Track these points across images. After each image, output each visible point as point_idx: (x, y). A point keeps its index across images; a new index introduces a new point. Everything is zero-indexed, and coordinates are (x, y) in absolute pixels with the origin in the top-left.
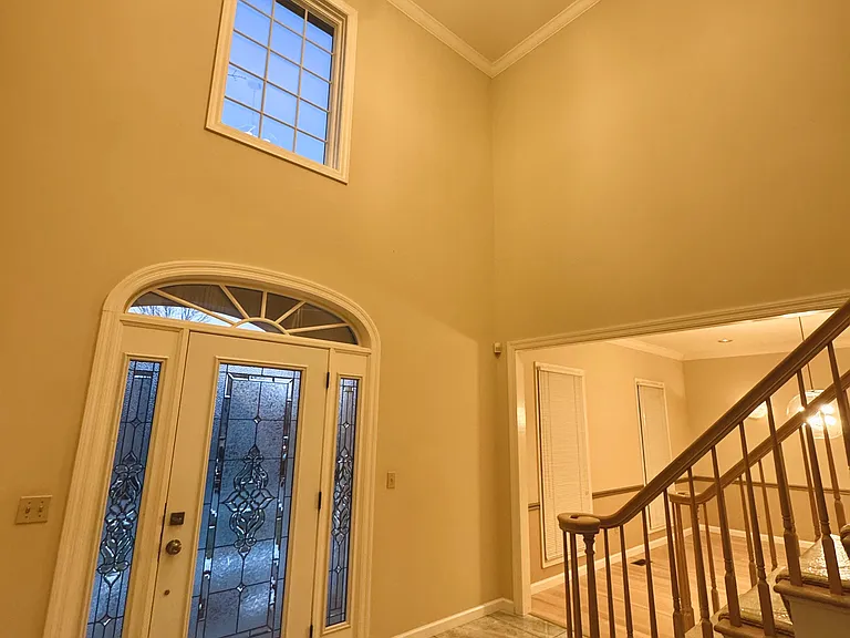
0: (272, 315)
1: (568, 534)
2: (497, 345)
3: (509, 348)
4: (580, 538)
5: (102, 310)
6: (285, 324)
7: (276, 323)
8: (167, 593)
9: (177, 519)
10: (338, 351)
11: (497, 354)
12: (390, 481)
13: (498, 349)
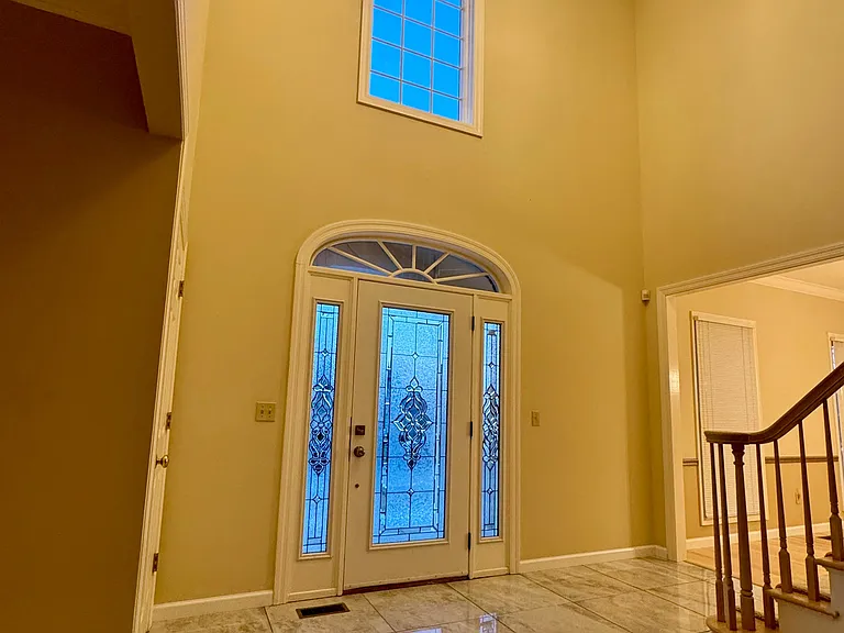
0: (422, 265)
1: (716, 445)
2: (645, 292)
3: (659, 294)
4: (727, 448)
5: (295, 263)
6: (434, 273)
7: (425, 273)
8: (357, 486)
9: (360, 431)
10: (481, 297)
11: (646, 302)
12: (535, 420)
13: (647, 296)
